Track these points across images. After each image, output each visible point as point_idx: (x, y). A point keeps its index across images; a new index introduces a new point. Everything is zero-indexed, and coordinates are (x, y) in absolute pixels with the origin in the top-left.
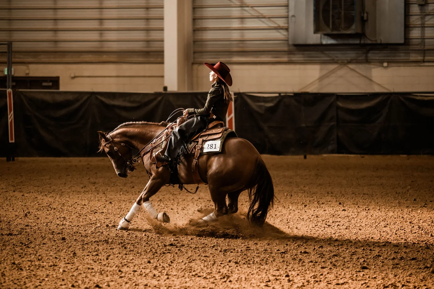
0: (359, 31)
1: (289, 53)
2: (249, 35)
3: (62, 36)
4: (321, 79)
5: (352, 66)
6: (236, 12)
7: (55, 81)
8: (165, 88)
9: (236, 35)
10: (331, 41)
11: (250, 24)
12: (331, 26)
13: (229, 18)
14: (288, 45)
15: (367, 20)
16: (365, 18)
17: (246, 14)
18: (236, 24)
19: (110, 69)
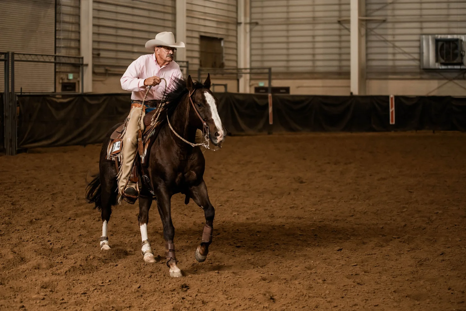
0: (460, 61)
1: (421, 73)
2: (398, 63)
3: (291, 64)
4: (439, 88)
5: (456, 81)
6: (391, 50)
7: (287, 89)
8: (351, 93)
9: (390, 63)
10: (443, 67)
11: (398, 57)
12: (445, 58)
13: (386, 53)
14: (420, 69)
15: (464, 56)
16: (463, 54)
17: (396, 51)
18: (390, 57)
19: (319, 83)
